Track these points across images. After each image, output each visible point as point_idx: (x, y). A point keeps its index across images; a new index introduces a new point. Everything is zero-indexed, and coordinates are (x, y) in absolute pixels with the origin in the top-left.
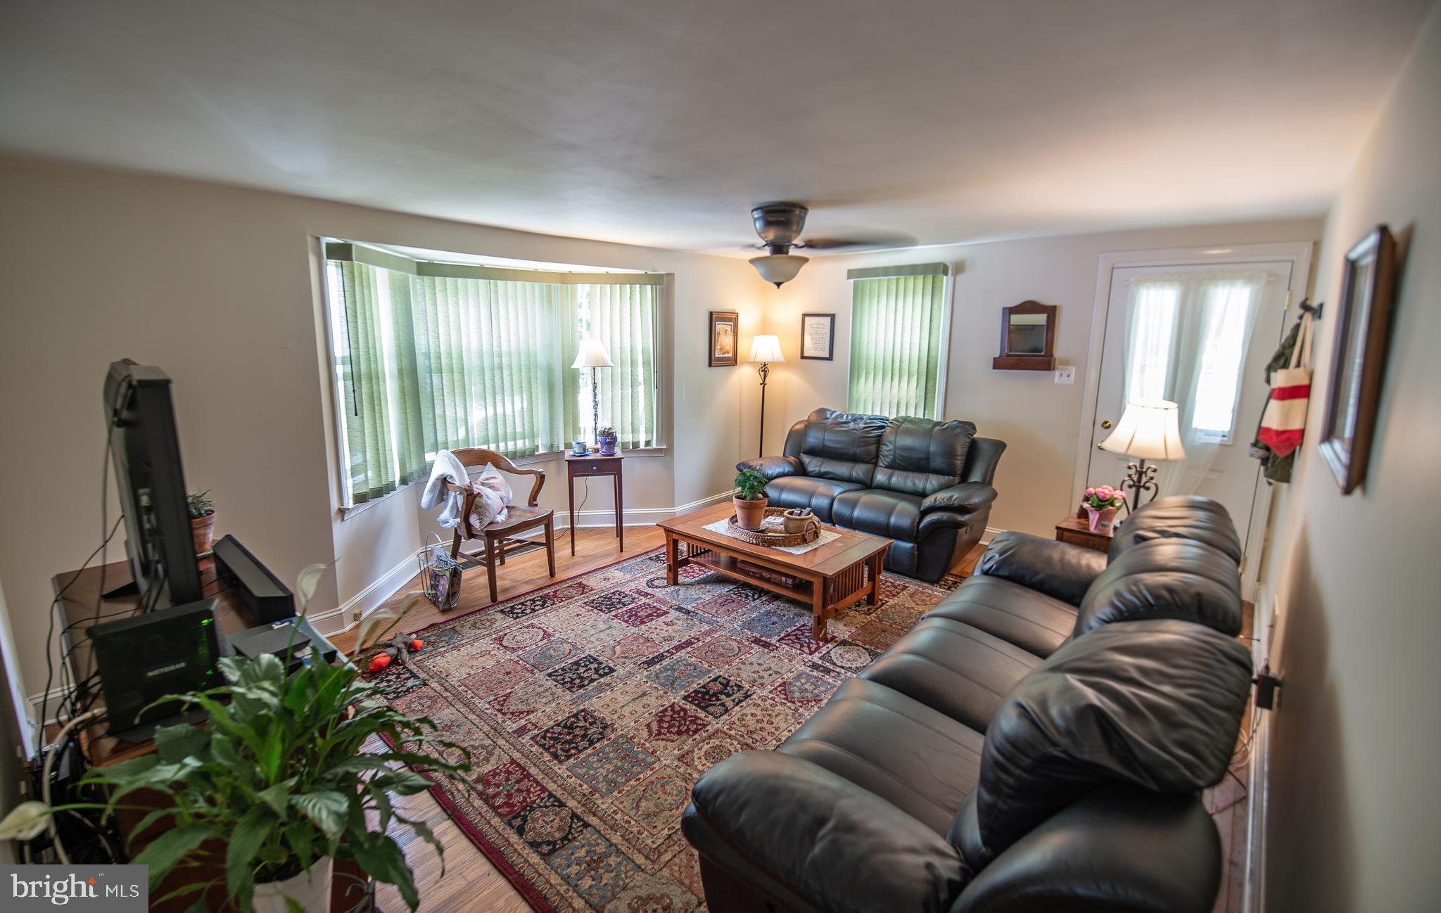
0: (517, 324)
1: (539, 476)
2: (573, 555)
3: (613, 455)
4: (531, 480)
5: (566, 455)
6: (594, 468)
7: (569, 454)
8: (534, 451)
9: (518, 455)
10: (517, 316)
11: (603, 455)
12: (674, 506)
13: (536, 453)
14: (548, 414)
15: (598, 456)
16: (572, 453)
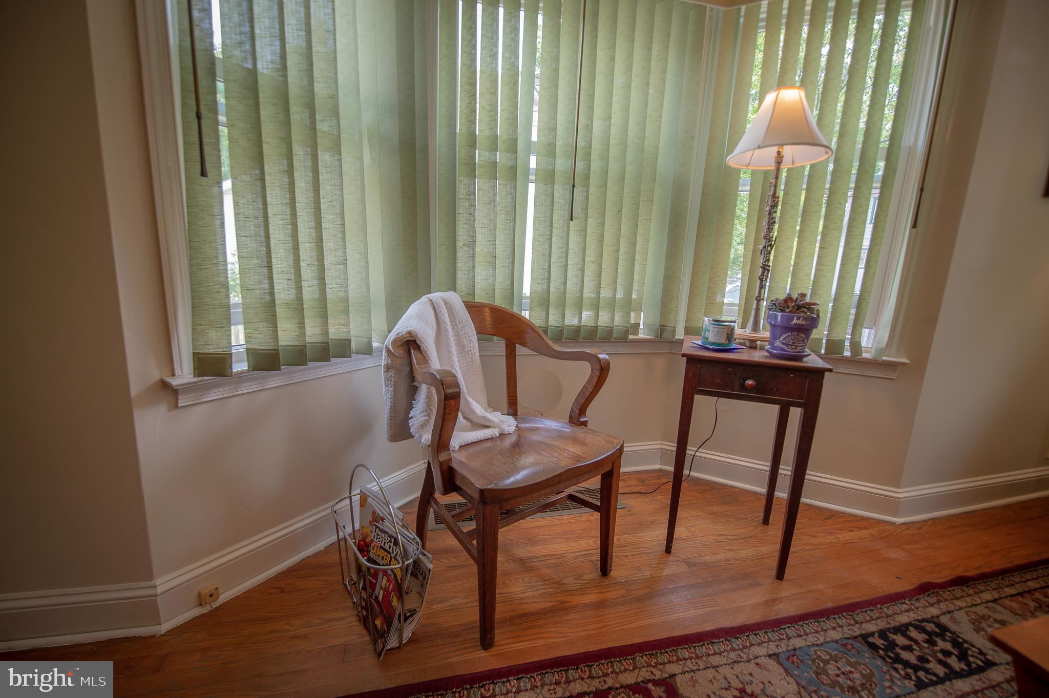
0: (626, 109)
1: (598, 367)
2: (668, 550)
3: (798, 358)
4: (583, 372)
5: (685, 345)
6: (750, 382)
7: (691, 345)
8: (627, 332)
9: (599, 334)
10: (628, 87)
11: (773, 356)
12: (898, 486)
13: (631, 337)
14: (662, 270)
15: (757, 356)
16: (699, 342)
